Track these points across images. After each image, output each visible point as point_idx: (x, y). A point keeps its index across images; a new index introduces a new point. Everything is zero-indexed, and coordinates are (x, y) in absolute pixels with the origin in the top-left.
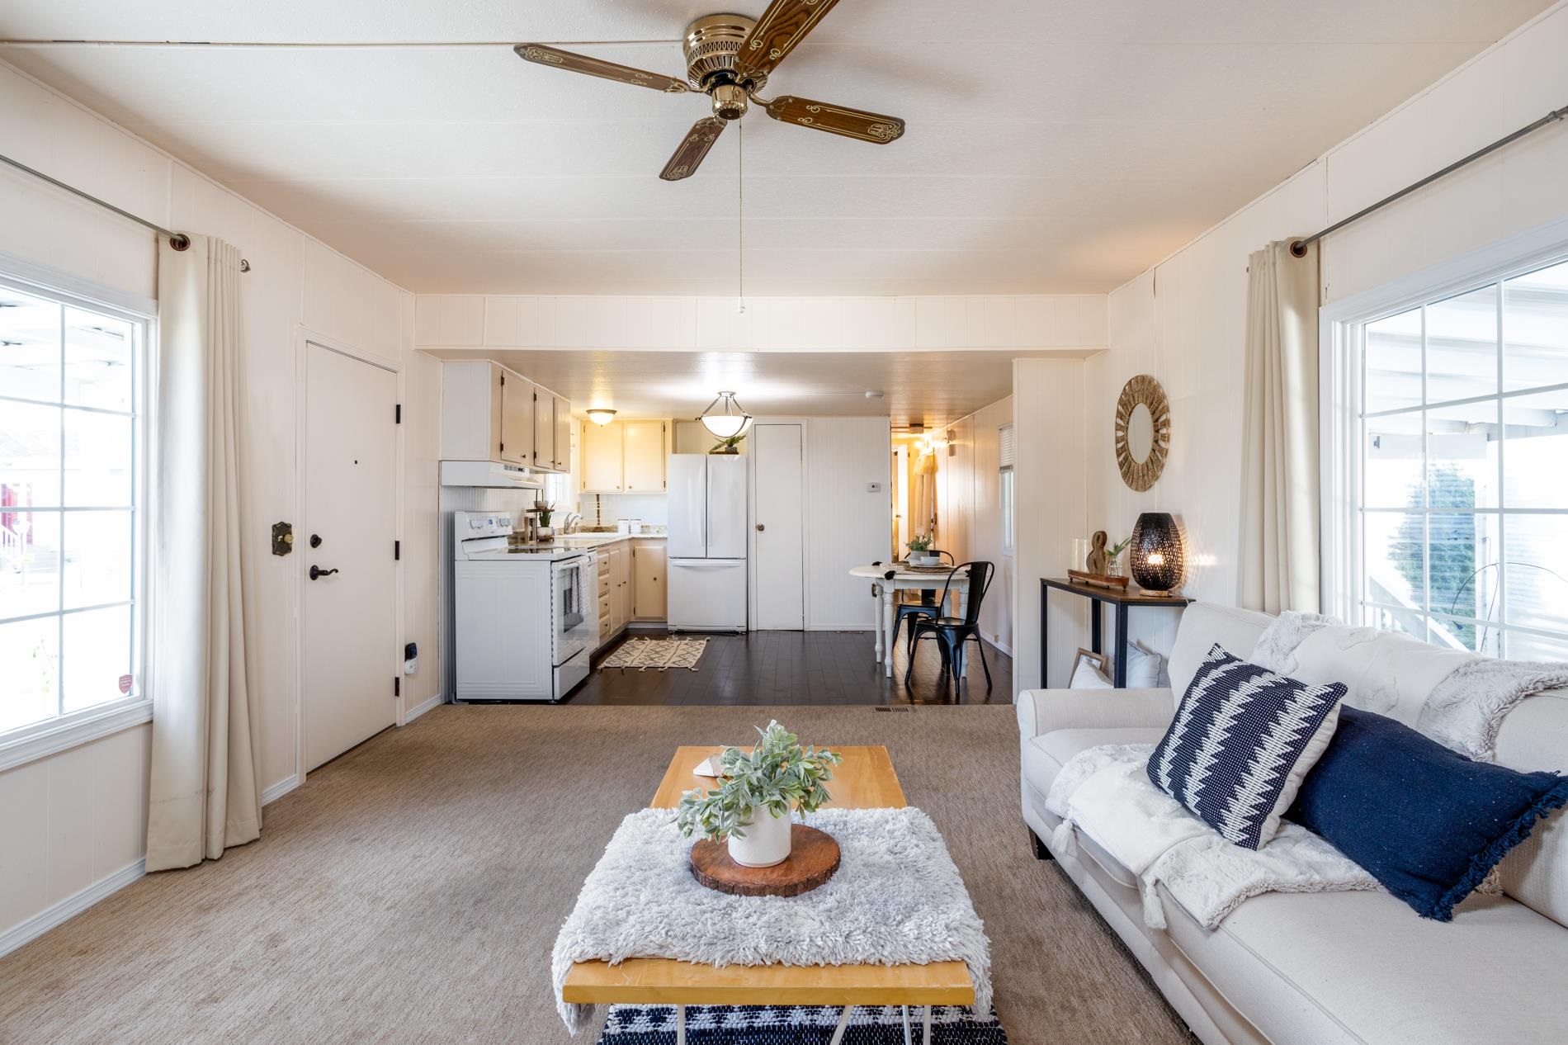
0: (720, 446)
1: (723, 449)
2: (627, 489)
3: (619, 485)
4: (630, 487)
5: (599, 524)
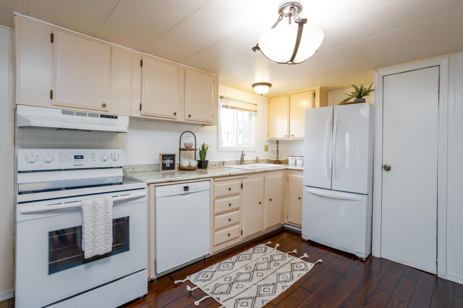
0: (349, 99)
1: (352, 100)
2: (291, 137)
3: (287, 135)
4: (293, 136)
5: (277, 158)
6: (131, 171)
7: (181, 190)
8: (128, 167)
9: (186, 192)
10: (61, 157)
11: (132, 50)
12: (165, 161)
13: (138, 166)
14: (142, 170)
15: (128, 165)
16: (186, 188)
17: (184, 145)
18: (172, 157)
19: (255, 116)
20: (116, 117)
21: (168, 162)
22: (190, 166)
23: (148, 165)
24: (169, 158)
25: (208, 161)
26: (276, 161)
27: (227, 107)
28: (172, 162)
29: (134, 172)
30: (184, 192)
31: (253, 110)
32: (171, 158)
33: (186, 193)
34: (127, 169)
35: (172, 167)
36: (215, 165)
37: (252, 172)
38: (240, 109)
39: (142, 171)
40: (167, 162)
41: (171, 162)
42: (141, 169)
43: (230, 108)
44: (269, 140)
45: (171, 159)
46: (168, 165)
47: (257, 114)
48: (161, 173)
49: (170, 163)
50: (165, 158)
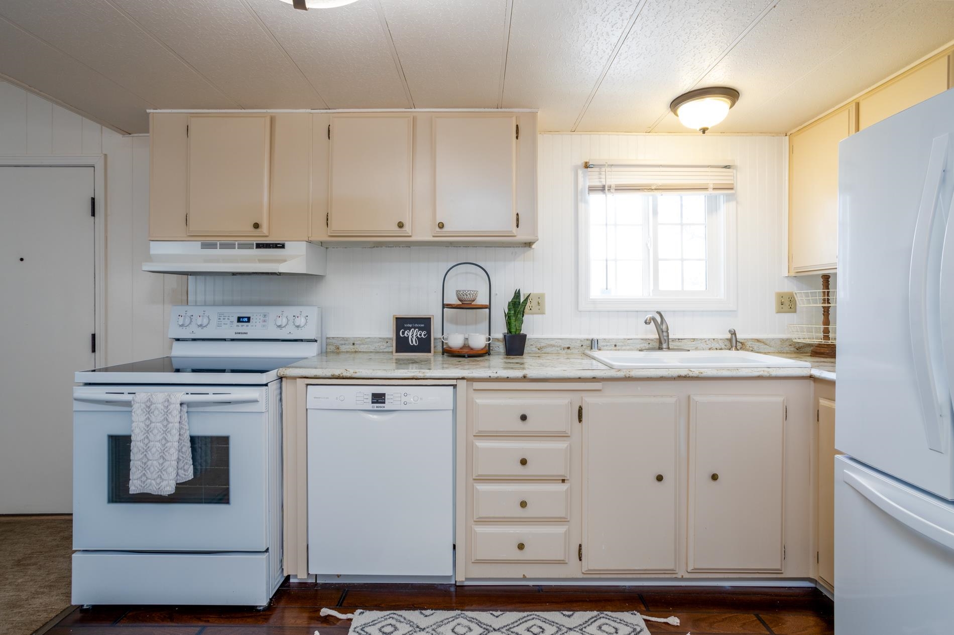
5: (826, 337)
6: (348, 350)
7: (365, 400)
8: (343, 342)
9: (375, 407)
10: (219, 319)
11: (310, 111)
12: (406, 332)
13: (363, 341)
14: (372, 348)
15: (343, 338)
16: (378, 398)
17: (457, 296)
18: (424, 323)
19: (726, 202)
20: (283, 246)
21: (413, 336)
22: (466, 346)
23: (384, 338)
24: (416, 325)
25: (526, 335)
26: (820, 346)
27: (603, 189)
28: (423, 336)
29: (356, 352)
30: (370, 406)
31: (711, 186)
32: (423, 325)
33: (378, 409)
34: (342, 344)
35: (424, 346)
36: (568, 348)
37: (621, 374)
38: (656, 189)
39: (372, 351)
40: (410, 334)
41: (420, 335)
42: (370, 346)
43: (616, 190)
44: (794, 274)
45: (420, 329)
46: (413, 342)
47: (733, 195)
48: (394, 357)
49: (417, 337)
50: (405, 326)
